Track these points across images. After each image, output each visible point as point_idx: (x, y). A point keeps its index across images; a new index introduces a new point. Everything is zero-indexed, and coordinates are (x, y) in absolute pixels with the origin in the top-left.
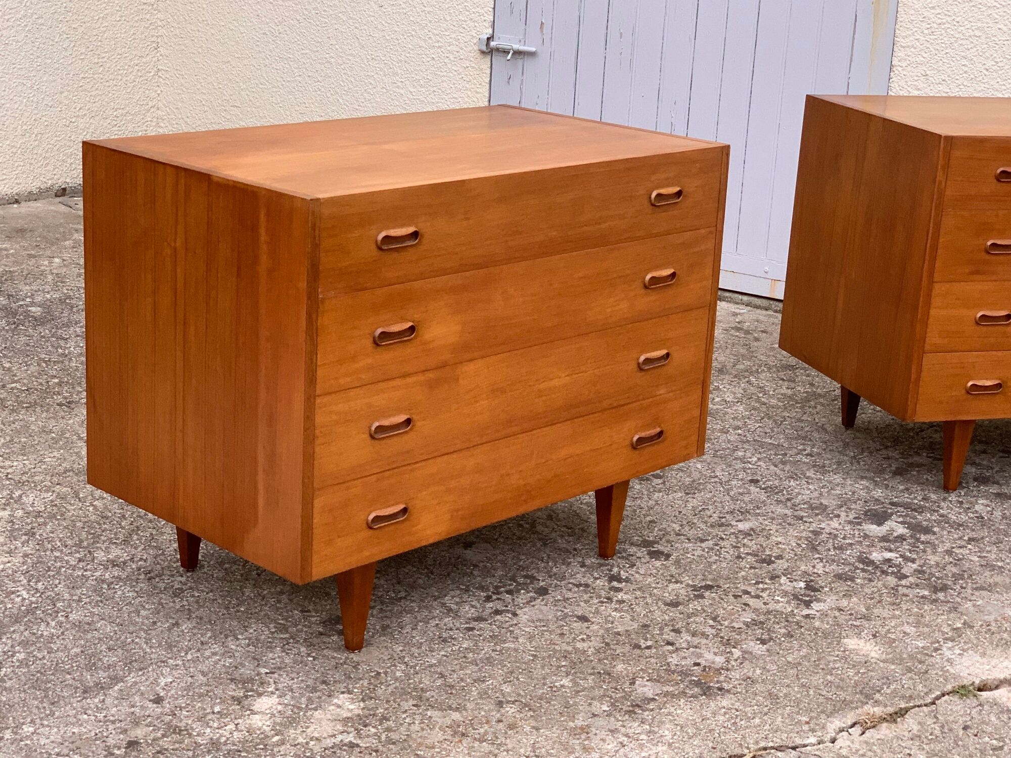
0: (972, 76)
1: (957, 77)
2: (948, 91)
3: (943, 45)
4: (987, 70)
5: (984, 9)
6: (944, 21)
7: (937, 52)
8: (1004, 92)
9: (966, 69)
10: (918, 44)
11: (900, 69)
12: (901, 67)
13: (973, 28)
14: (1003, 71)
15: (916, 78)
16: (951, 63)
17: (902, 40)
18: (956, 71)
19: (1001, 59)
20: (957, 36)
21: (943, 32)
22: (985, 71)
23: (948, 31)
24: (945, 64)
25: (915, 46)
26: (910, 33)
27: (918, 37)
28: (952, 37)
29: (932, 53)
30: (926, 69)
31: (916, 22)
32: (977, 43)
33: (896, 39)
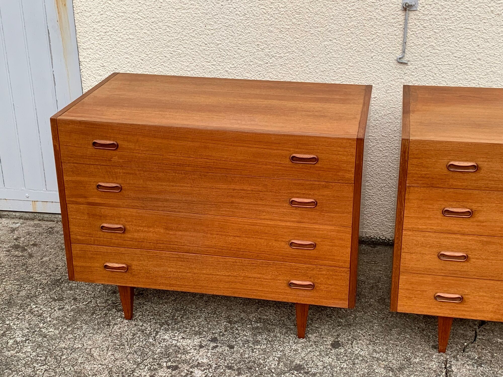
0: (134, 65)
1: (124, 66)
3: (111, 46)
4: (142, 60)
5: (132, 21)
6: (108, 30)
7: (107, 51)
9: (129, 60)
10: (94, 46)
11: (86, 63)
13: (128, 34)
14: (153, 60)
15: (98, 69)
16: (118, 57)
17: (83, 44)
18: (123, 62)
19: (150, 52)
20: (118, 39)
21: (109, 37)
22: (141, 61)
23: (112, 36)
24: (115, 58)
25: (92, 48)
26: (87, 39)
27: (93, 42)
28: (115, 40)
29: (104, 51)
30: (103, 62)
31: (89, 32)
32: (132, 43)
33: (78, 44)
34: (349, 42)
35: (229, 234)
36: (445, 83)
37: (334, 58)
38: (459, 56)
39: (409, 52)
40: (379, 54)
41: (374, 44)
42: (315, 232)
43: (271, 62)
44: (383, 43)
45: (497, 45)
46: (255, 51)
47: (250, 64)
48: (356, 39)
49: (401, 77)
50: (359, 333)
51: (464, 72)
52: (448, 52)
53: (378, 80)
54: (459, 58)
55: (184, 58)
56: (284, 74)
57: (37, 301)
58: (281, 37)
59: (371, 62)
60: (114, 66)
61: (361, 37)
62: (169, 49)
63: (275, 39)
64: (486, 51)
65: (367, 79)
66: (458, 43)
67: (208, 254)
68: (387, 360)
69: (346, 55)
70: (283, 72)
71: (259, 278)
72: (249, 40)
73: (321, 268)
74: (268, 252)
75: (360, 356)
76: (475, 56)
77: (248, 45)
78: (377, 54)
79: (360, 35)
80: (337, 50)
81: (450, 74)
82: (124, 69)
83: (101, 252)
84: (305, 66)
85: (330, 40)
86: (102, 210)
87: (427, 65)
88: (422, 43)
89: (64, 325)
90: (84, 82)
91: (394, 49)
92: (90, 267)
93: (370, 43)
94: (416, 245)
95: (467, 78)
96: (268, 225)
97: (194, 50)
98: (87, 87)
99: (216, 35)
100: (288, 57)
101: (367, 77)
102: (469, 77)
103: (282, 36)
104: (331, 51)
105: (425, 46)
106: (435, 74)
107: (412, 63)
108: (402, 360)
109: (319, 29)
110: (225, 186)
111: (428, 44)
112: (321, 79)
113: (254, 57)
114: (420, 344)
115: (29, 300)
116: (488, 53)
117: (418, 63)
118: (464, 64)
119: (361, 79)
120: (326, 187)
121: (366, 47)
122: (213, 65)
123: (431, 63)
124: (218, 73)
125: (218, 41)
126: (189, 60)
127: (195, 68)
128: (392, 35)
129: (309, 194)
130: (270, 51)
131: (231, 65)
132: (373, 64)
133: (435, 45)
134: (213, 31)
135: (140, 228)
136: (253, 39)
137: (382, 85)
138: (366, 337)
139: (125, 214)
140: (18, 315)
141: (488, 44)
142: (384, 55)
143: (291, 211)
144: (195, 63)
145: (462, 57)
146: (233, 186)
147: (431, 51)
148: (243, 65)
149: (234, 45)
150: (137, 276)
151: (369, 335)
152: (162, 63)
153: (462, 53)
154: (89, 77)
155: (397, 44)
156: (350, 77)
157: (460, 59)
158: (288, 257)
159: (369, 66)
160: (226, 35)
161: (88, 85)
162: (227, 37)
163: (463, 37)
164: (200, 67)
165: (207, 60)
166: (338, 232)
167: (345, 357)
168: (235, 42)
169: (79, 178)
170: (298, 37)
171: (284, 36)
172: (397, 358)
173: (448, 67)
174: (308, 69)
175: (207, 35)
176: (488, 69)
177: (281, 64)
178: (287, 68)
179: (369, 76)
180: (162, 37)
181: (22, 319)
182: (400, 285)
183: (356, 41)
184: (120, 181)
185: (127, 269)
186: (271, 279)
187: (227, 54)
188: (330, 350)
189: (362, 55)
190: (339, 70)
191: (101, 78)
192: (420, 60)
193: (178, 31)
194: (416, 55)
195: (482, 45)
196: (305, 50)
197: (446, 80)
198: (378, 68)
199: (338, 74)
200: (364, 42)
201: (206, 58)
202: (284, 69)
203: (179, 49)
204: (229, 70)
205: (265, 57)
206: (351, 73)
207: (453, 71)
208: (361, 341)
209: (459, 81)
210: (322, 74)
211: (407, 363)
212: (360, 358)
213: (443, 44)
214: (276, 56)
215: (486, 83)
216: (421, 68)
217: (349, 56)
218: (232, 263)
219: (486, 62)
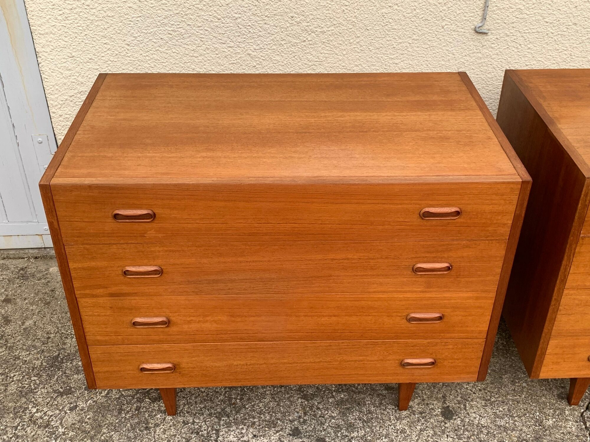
0: (117, 52)
1: (103, 55)
2: (98, 67)
3: (80, 28)
4: (128, 45)
6: (74, 6)
7: (76, 35)
8: (149, 62)
9: (109, 46)
10: (55, 30)
11: (45, 54)
12: (47, 52)
13: (105, 9)
14: (144, 44)
15: (64, 60)
16: (93, 43)
17: (39, 28)
18: (100, 50)
19: (139, 34)
20: (91, 18)
21: (77, 16)
23: (81, 14)
24: (88, 45)
25: (53, 32)
26: (44, 20)
27: (54, 23)
28: (86, 19)
29: (71, 36)
30: (71, 52)
31: (47, 10)
32: (112, 22)
33: (32, 28)
34: (415, 8)
35: (322, 314)
36: (530, 56)
37: (394, 30)
38: (551, 21)
39: (491, 18)
40: (452, 22)
41: (447, 9)
42: (445, 301)
43: (309, 39)
44: (459, 7)
46: (288, 25)
47: (281, 44)
48: (424, 4)
49: (478, 51)
50: (467, 388)
51: (555, 40)
52: (538, 17)
53: (449, 56)
54: (551, 23)
55: (188, 40)
56: (327, 55)
57: (36, 400)
58: (323, 4)
59: (441, 34)
60: (89, 56)
62: (166, 28)
63: (315, 8)
64: (585, 13)
65: (435, 55)
66: (552, 4)
67: (291, 339)
68: (516, 427)
69: (410, 26)
70: (325, 52)
71: (362, 361)
72: (279, 11)
73: (447, 342)
74: (376, 330)
75: (484, 427)
76: (571, 20)
77: (278, 17)
78: (450, 22)
80: (398, 19)
81: (539, 44)
82: (102, 58)
83: (135, 352)
84: (355, 43)
85: (390, 6)
86: (133, 301)
87: (511, 34)
88: (508, 6)
89: (85, 437)
90: (46, 80)
91: (472, 15)
92: (119, 371)
93: (441, 9)
94: (578, 305)
95: (558, 48)
96: (379, 299)
97: (202, 28)
98: (51, 87)
99: (233, 6)
100: (333, 32)
101: (435, 53)
102: (560, 47)
103: (325, 4)
104: (391, 20)
105: (511, 10)
106: (520, 45)
107: (493, 32)
108: (533, 425)
110: (319, 257)
111: (514, 7)
112: (375, 58)
113: (287, 34)
114: (543, 395)
115: (24, 400)
116: (586, 16)
117: (501, 32)
118: (556, 30)
119: (427, 56)
120: (468, 246)
121: (437, 13)
122: (230, 47)
123: (516, 31)
124: (237, 58)
125: (236, 13)
126: (196, 42)
127: (205, 53)
129: (442, 258)
130: (308, 24)
131: (254, 46)
132: (443, 36)
133: (523, 8)
135: (192, 318)
136: (285, 10)
137: (453, 62)
138: (477, 394)
139: (168, 303)
140: (15, 430)
142: (458, 24)
143: (414, 279)
144: (204, 45)
145: (555, 22)
146: (332, 256)
147: (517, 16)
148: (272, 45)
149: (258, 18)
150: (189, 375)
151: (480, 390)
152: (158, 48)
153: (555, 16)
154: (52, 72)
155: (476, 8)
156: (413, 54)
157: (551, 25)
158: (403, 333)
159: (438, 39)
160: (247, 5)
161: (52, 84)
162: (249, 8)
164: (212, 51)
165: (221, 41)
166: (477, 298)
167: (466, 433)
168: (260, 14)
169: (93, 264)
170: (347, 4)
171: (327, 3)
172: (526, 422)
173: (537, 36)
174: (359, 46)
175: (220, 7)
176: (584, 35)
177: (324, 41)
178: (332, 47)
179: (438, 51)
180: (155, 11)
181: (22, 436)
182: (547, 351)
183: (423, 6)
184: (159, 262)
185: (174, 368)
186: (377, 361)
187: (250, 32)
188: (443, 424)
189: (430, 24)
190: (399, 46)
191: (70, 72)
192: (503, 28)
193: (178, 3)
194: (499, 21)
195: (580, 6)
196: (356, 22)
197: (532, 52)
198: (450, 41)
199: (398, 51)
200: (434, 7)
201: (220, 38)
202: (327, 48)
203: (180, 28)
204: (253, 53)
205: (301, 33)
206: (415, 48)
207: (542, 40)
208: (475, 403)
209: (548, 53)
210: (378, 52)
211: (541, 429)
212: (485, 431)
213: (533, 6)
214: (316, 31)
215: (580, 54)
216: (503, 38)
217: (414, 27)
218: (325, 347)
219: (583, 28)
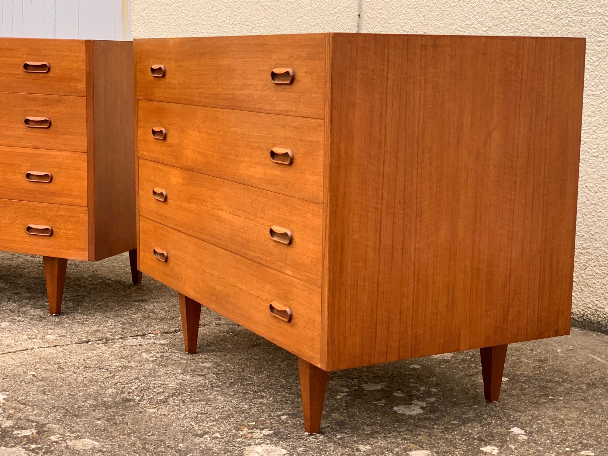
34: (316, 17)
38: (407, 30)
39: (365, 27)
41: (336, 19)
44: (343, 17)
45: (441, 15)
46: (246, 32)
48: (321, 14)
61: (325, 12)
64: (431, 23)
66: (406, 14)
72: (241, 20)
77: (240, 25)
79: (325, 9)
88: (375, 16)
93: (332, 18)
103: (265, 15)
105: (378, 20)
109: (293, 5)
111: (380, 17)
116: (433, 25)
128: (350, 8)
130: (256, 31)
134: (217, 13)
136: (244, 19)
141: (433, 14)
145: (410, 31)
147: (383, 25)
162: (226, 18)
163: (410, 7)
175: (213, 17)
195: (427, 15)
213: (393, 16)
